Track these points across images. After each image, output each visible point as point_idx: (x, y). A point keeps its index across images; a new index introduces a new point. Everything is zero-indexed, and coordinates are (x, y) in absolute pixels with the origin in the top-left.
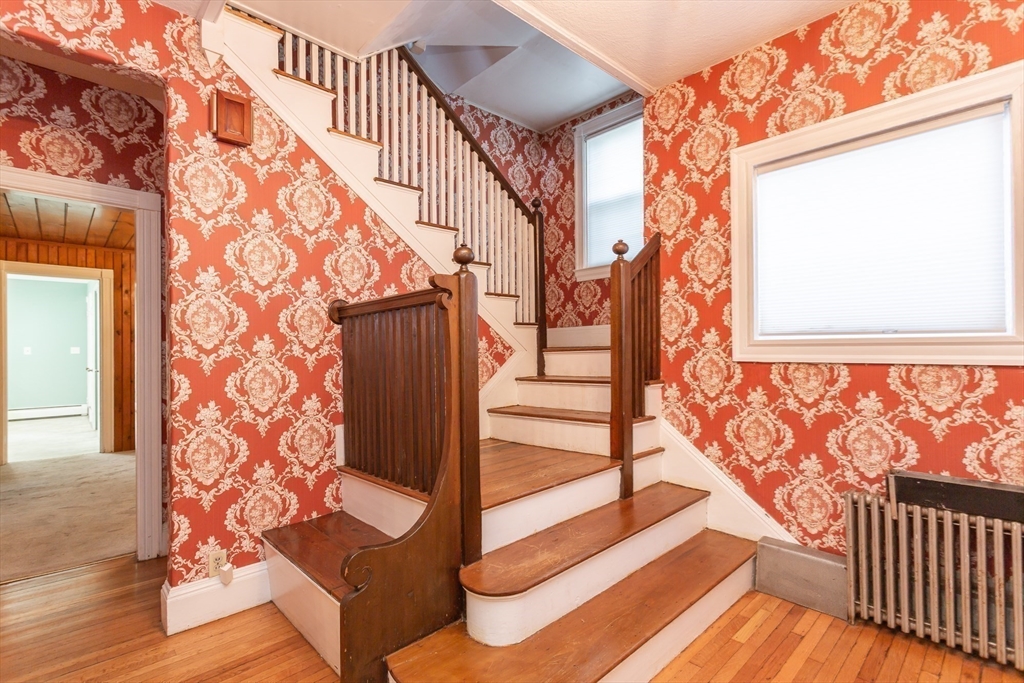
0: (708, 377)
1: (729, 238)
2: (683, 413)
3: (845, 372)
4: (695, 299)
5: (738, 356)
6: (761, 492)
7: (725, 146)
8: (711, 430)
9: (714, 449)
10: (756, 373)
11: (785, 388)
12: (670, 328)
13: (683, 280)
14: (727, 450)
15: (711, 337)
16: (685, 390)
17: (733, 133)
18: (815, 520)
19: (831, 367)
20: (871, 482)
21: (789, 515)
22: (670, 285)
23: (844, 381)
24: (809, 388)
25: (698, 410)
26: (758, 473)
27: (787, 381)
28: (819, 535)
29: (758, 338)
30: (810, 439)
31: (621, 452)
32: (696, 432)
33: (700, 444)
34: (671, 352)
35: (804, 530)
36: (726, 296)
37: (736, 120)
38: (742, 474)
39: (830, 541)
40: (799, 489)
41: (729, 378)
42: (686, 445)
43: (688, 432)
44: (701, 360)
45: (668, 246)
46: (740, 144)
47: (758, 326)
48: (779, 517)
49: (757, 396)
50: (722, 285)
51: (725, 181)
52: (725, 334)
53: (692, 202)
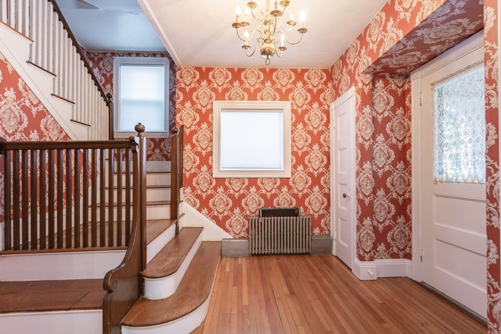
0: (202, 182)
1: (212, 132)
2: (192, 198)
3: (247, 180)
4: (198, 154)
5: (215, 176)
6: (221, 223)
7: (211, 98)
8: (204, 204)
9: (205, 211)
10: (220, 181)
11: (230, 186)
12: (187, 165)
13: (193, 146)
14: (210, 210)
15: (204, 168)
16: (193, 189)
17: (214, 95)
18: (238, 229)
19: (243, 179)
20: (253, 213)
21: (230, 229)
22: (188, 147)
23: (246, 183)
24: (237, 186)
25: (199, 197)
26: (221, 217)
27: (230, 184)
28: (239, 233)
29: (221, 169)
30: (237, 203)
32: (198, 205)
33: (199, 210)
34: (188, 174)
35: (235, 233)
36: (211, 153)
37: (214, 90)
38: (215, 218)
39: (242, 234)
40: (233, 219)
41: (211, 184)
42: (194, 211)
43: (194, 206)
44: (200, 177)
45: (187, 131)
46: (216, 100)
47: (221, 167)
48: (227, 231)
49: (221, 190)
50: (209, 149)
51: (211, 111)
52: (210, 167)
53: (198, 116)
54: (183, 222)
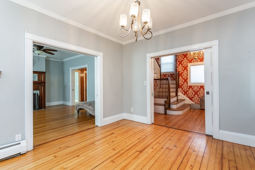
0: (185, 87)
1: (188, 72)
2: (182, 91)
3: (200, 86)
4: (184, 79)
5: (189, 85)
6: (191, 99)
7: (187, 63)
8: (185, 93)
9: (186, 95)
10: (191, 87)
11: (194, 88)
12: (180, 82)
13: (182, 77)
14: (187, 95)
15: (185, 83)
16: (182, 89)
17: (188, 61)
18: (196, 101)
19: (198, 86)
20: (202, 97)
21: (194, 101)
22: (180, 77)
23: (199, 87)
24: (196, 88)
25: (184, 91)
26: (191, 97)
27: (194, 87)
28: (197, 102)
29: (191, 83)
30: (196, 93)
31: (177, 95)
32: (184, 93)
33: (184, 95)
34: (181, 85)
35: (196, 102)
36: (187, 79)
37: (188, 60)
38: (189, 97)
39: (198, 103)
40: (195, 98)
41: (188, 87)
42: (182, 95)
43: (183, 93)
44: (184, 85)
45: (180, 73)
46: (189, 63)
47: (191, 82)
48: (193, 101)
49: (191, 89)
50: (187, 77)
51: (187, 66)
52: (187, 83)
53: (183, 68)
54: (179, 98)
